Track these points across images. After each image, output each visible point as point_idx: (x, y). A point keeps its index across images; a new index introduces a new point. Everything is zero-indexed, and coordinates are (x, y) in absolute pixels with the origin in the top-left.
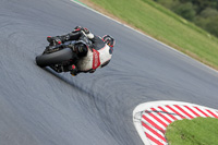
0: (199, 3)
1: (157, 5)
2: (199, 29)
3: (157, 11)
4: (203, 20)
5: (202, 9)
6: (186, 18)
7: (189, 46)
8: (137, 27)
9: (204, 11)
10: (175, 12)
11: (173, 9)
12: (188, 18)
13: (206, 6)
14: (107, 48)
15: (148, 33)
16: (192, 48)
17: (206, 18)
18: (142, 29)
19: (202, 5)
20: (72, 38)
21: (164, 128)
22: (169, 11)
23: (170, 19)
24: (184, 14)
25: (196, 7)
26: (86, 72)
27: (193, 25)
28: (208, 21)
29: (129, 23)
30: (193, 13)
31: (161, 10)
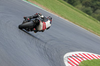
0: (94, 7)
1: (75, 8)
2: (94, 19)
3: (75, 11)
4: (96, 15)
5: (95, 10)
6: (88, 14)
7: (89, 27)
8: (66, 18)
9: (96, 11)
10: (83, 11)
11: (82, 10)
12: (89, 14)
13: (97, 8)
14: (49, 21)
15: (71, 21)
16: (91, 28)
17: (97, 14)
18: (68, 19)
19: (95, 8)
20: (34, 17)
21: (78, 64)
22: (80, 11)
23: (81, 14)
24: (87, 12)
25: (93, 9)
26: (40, 31)
27: (91, 17)
28: (98, 15)
29: (62, 16)
30: (91, 12)
31: (77, 11)
